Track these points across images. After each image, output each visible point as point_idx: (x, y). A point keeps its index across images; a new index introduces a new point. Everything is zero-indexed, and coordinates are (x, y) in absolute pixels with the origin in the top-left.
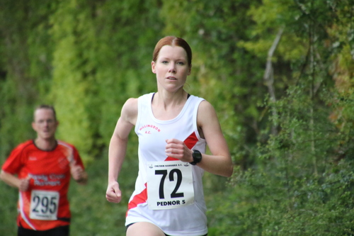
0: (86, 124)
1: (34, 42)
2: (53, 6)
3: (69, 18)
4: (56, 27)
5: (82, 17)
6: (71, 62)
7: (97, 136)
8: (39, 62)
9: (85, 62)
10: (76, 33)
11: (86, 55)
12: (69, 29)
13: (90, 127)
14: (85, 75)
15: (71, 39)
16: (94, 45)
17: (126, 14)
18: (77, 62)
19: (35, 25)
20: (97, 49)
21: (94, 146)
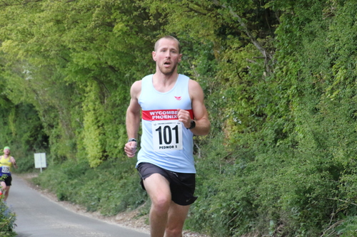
0: (99, 147)
1: (73, 113)
2: (83, 98)
3: (91, 104)
4: (84, 107)
5: (97, 103)
6: (93, 122)
7: (104, 151)
8: (76, 121)
9: (98, 122)
10: (94, 110)
11: (99, 119)
12: (91, 108)
13: (101, 148)
14: (99, 127)
15: (93, 112)
16: (104, 114)
17: (118, 102)
18: (95, 121)
19: (74, 106)
20: (105, 116)
21: (103, 156)
